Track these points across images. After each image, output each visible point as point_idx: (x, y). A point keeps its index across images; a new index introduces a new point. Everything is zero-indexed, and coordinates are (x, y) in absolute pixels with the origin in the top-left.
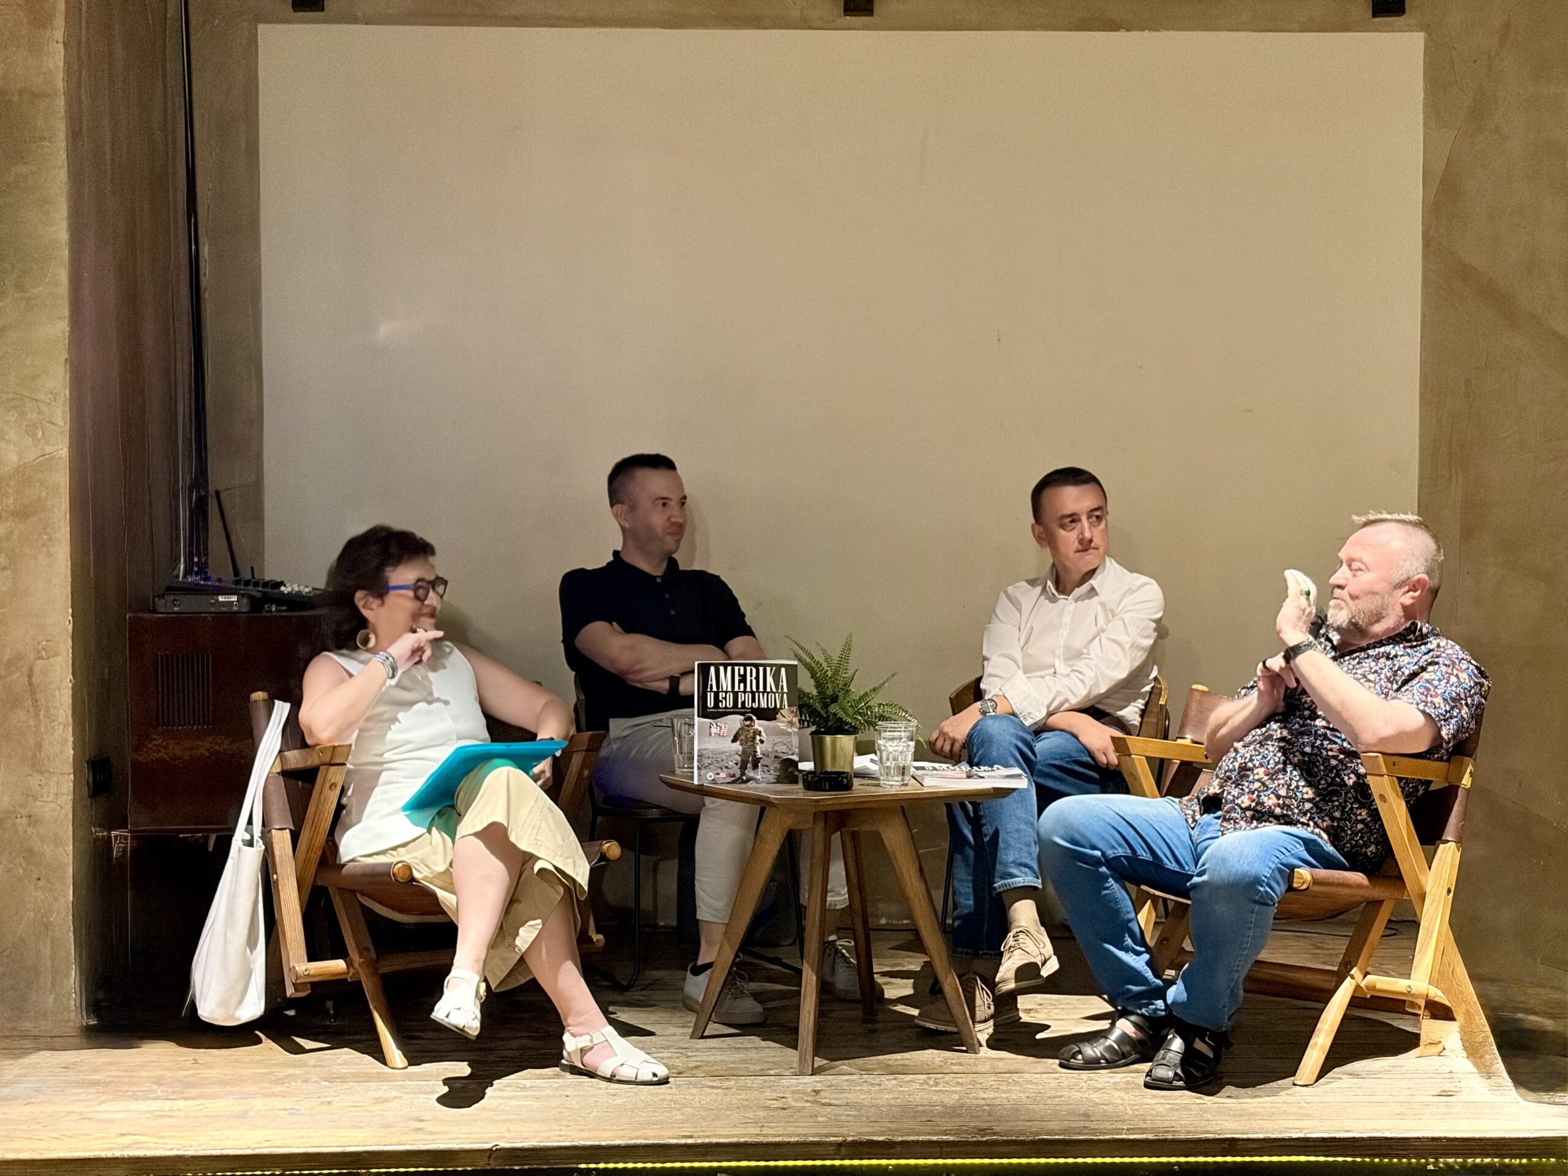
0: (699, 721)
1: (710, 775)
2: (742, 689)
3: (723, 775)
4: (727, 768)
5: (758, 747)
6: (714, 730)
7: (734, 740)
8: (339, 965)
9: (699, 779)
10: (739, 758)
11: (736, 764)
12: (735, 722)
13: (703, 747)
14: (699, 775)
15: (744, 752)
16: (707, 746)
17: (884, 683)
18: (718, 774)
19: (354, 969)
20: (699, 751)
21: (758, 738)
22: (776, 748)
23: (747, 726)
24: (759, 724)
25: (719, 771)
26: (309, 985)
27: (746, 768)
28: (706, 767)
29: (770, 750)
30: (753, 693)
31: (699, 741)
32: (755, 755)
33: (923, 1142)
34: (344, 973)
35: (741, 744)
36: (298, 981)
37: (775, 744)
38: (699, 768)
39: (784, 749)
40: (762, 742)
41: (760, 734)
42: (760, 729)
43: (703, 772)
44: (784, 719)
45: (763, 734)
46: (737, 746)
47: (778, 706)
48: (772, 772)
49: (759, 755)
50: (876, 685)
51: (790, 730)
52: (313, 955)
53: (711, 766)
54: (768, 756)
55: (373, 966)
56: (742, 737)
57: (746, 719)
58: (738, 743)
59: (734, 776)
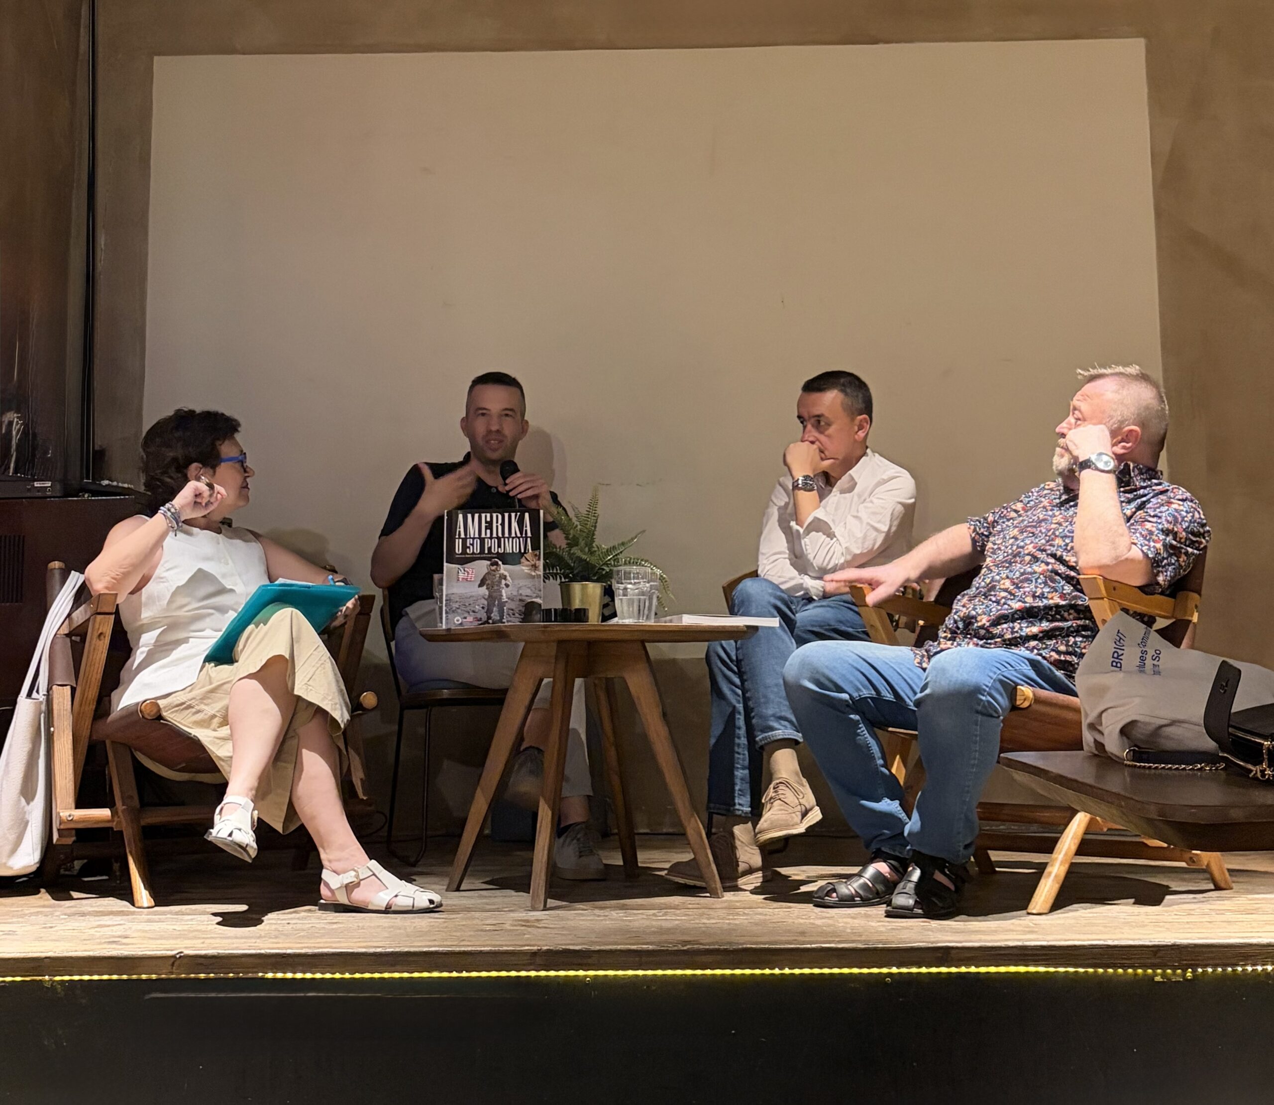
0: (447, 567)
1: (458, 620)
2: (488, 535)
3: (470, 619)
4: (474, 612)
5: (503, 591)
6: (461, 575)
7: (480, 585)
8: (105, 813)
9: (447, 623)
10: (486, 603)
11: (483, 608)
12: (482, 567)
13: (450, 592)
14: (447, 619)
15: (490, 596)
16: (455, 590)
17: (633, 539)
18: (465, 618)
19: (119, 817)
20: (447, 595)
21: (503, 582)
22: (520, 592)
23: (494, 571)
24: (503, 569)
25: (466, 615)
26: (74, 832)
27: (492, 612)
28: (453, 612)
29: (515, 593)
30: (499, 538)
31: (447, 586)
32: (501, 599)
33: (621, 951)
34: (108, 821)
35: (487, 589)
36: (62, 827)
37: (520, 588)
38: (447, 613)
39: (528, 592)
40: (507, 586)
41: (505, 578)
42: (506, 573)
43: (450, 616)
44: (528, 563)
45: (508, 578)
46: (484, 591)
47: (523, 551)
48: (517, 615)
49: (505, 599)
50: (625, 540)
51: (533, 574)
52: (80, 804)
53: (459, 611)
54: (513, 600)
55: (135, 815)
56: (488, 582)
57: (492, 565)
58: (485, 587)
59: (481, 619)
